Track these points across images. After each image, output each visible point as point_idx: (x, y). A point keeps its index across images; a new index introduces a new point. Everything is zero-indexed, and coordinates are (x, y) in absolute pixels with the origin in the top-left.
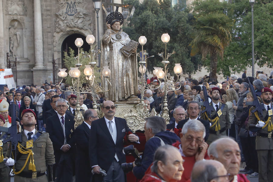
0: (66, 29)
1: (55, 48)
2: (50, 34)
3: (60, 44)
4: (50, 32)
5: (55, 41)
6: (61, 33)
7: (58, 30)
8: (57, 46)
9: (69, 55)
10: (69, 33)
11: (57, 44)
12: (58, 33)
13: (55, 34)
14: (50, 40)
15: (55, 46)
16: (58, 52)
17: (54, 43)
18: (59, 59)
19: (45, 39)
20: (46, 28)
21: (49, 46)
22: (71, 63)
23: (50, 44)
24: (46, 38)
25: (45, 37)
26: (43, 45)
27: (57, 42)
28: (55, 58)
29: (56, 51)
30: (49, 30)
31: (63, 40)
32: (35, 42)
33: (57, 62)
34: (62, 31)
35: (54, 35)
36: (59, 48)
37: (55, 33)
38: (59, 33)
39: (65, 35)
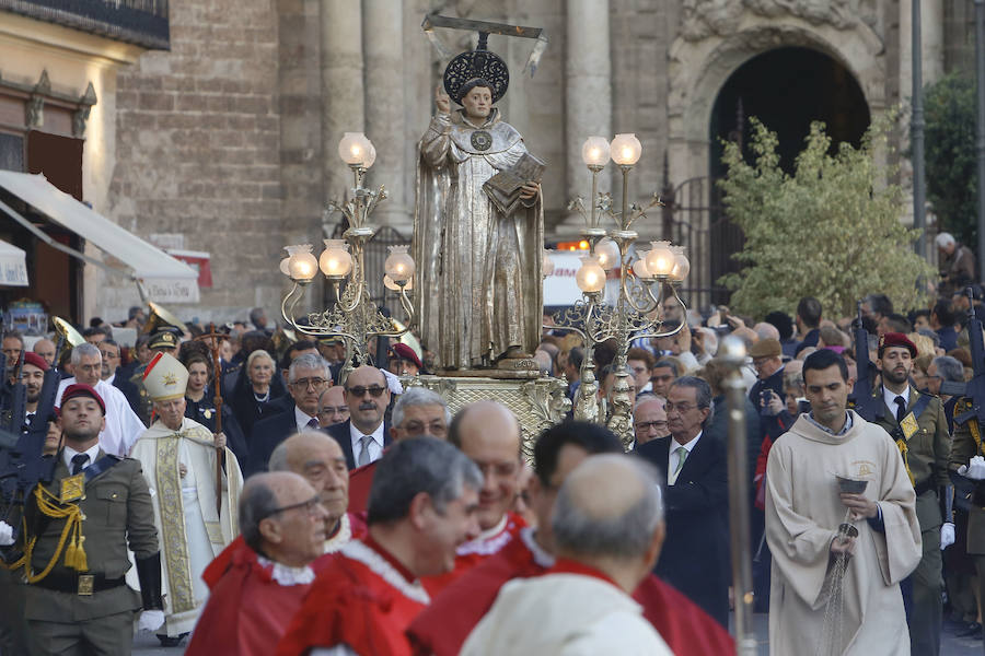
0: (737, 24)
1: (676, 126)
2: (649, 47)
3: (702, 100)
4: (649, 37)
5: (674, 83)
6: (712, 45)
7: (693, 26)
8: (686, 115)
9: (750, 158)
10: (755, 44)
11: (687, 102)
12: (694, 40)
13: (678, 49)
14: (649, 81)
15: (678, 111)
16: (694, 145)
17: (674, 99)
18: (694, 182)
19: (622, 76)
20: (632, 13)
21: (645, 112)
22: (759, 200)
23: (652, 99)
24: (628, 67)
25: (621, 61)
26: (614, 109)
27: (690, 91)
28: (677, 179)
29: (679, 140)
30: (645, 25)
31: (721, 82)
32: (570, 90)
33: (683, 198)
34: (715, 32)
35: (673, 54)
36: (701, 124)
37: (680, 41)
38: (700, 44)
39: (732, 53)
